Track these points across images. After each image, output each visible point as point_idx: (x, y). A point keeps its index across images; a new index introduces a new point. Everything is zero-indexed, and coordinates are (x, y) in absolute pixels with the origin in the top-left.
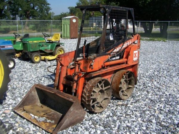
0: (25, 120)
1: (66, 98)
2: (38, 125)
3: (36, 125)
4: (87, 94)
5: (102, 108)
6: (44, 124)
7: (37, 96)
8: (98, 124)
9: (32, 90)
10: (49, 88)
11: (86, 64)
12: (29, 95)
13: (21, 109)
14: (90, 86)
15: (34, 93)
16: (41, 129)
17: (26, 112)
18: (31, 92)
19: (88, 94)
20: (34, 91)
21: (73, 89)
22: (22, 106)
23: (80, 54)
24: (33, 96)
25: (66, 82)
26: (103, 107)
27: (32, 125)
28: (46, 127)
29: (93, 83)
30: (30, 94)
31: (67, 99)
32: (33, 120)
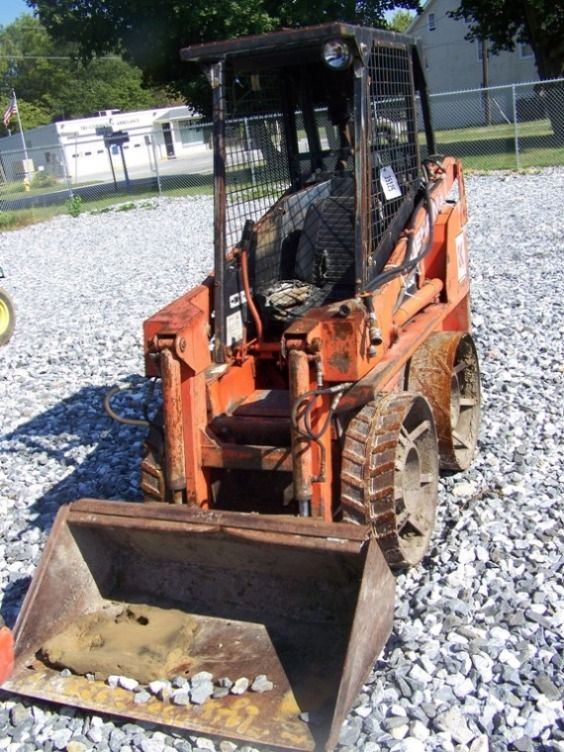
0: (97, 721)
1: (296, 540)
2: (200, 729)
3: (186, 734)
4: (371, 492)
5: (418, 533)
6: (226, 712)
7: (84, 565)
8: (470, 619)
9: (58, 544)
10: (162, 511)
11: (344, 338)
12: (47, 574)
13: (28, 663)
14: (375, 445)
15: (69, 558)
16: (234, 746)
17: (73, 672)
18: (54, 552)
19: (377, 486)
20: (68, 546)
21: (302, 481)
22: (28, 646)
23: (232, 298)
24: (64, 574)
25: (224, 457)
26: (422, 531)
27: (159, 736)
28: (253, 723)
29: (379, 427)
30: (52, 570)
31: (310, 543)
32: (151, 708)
